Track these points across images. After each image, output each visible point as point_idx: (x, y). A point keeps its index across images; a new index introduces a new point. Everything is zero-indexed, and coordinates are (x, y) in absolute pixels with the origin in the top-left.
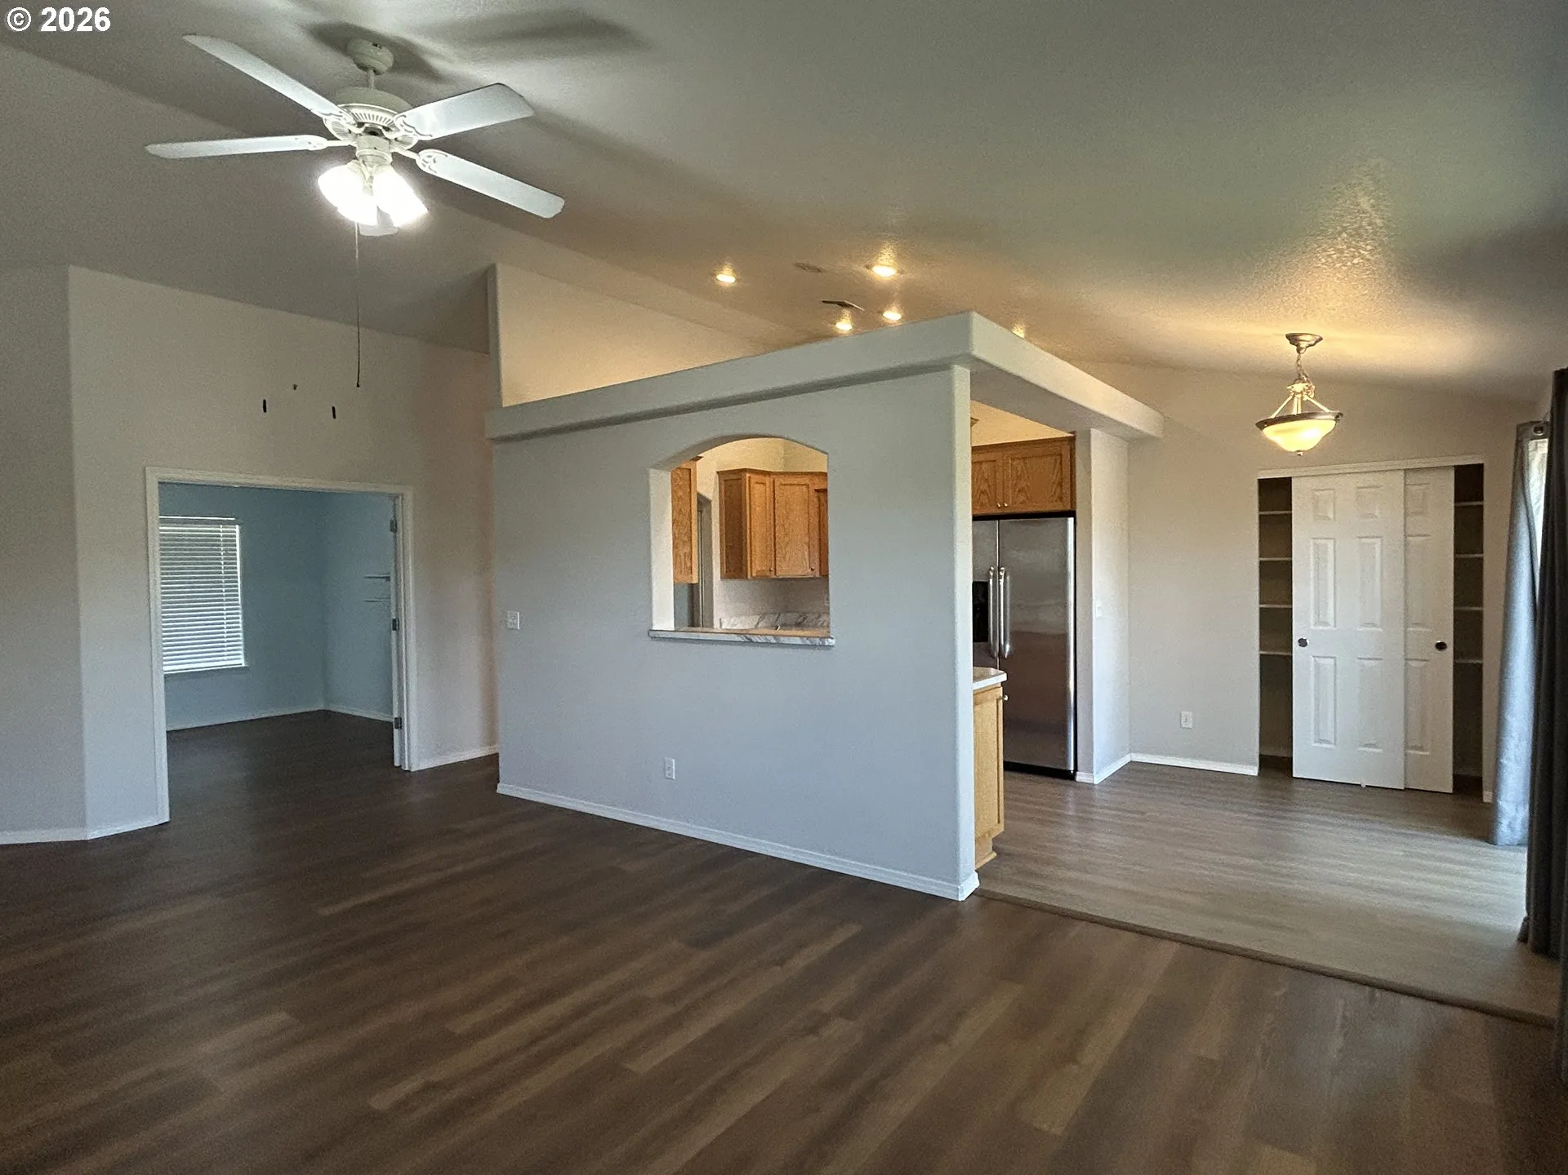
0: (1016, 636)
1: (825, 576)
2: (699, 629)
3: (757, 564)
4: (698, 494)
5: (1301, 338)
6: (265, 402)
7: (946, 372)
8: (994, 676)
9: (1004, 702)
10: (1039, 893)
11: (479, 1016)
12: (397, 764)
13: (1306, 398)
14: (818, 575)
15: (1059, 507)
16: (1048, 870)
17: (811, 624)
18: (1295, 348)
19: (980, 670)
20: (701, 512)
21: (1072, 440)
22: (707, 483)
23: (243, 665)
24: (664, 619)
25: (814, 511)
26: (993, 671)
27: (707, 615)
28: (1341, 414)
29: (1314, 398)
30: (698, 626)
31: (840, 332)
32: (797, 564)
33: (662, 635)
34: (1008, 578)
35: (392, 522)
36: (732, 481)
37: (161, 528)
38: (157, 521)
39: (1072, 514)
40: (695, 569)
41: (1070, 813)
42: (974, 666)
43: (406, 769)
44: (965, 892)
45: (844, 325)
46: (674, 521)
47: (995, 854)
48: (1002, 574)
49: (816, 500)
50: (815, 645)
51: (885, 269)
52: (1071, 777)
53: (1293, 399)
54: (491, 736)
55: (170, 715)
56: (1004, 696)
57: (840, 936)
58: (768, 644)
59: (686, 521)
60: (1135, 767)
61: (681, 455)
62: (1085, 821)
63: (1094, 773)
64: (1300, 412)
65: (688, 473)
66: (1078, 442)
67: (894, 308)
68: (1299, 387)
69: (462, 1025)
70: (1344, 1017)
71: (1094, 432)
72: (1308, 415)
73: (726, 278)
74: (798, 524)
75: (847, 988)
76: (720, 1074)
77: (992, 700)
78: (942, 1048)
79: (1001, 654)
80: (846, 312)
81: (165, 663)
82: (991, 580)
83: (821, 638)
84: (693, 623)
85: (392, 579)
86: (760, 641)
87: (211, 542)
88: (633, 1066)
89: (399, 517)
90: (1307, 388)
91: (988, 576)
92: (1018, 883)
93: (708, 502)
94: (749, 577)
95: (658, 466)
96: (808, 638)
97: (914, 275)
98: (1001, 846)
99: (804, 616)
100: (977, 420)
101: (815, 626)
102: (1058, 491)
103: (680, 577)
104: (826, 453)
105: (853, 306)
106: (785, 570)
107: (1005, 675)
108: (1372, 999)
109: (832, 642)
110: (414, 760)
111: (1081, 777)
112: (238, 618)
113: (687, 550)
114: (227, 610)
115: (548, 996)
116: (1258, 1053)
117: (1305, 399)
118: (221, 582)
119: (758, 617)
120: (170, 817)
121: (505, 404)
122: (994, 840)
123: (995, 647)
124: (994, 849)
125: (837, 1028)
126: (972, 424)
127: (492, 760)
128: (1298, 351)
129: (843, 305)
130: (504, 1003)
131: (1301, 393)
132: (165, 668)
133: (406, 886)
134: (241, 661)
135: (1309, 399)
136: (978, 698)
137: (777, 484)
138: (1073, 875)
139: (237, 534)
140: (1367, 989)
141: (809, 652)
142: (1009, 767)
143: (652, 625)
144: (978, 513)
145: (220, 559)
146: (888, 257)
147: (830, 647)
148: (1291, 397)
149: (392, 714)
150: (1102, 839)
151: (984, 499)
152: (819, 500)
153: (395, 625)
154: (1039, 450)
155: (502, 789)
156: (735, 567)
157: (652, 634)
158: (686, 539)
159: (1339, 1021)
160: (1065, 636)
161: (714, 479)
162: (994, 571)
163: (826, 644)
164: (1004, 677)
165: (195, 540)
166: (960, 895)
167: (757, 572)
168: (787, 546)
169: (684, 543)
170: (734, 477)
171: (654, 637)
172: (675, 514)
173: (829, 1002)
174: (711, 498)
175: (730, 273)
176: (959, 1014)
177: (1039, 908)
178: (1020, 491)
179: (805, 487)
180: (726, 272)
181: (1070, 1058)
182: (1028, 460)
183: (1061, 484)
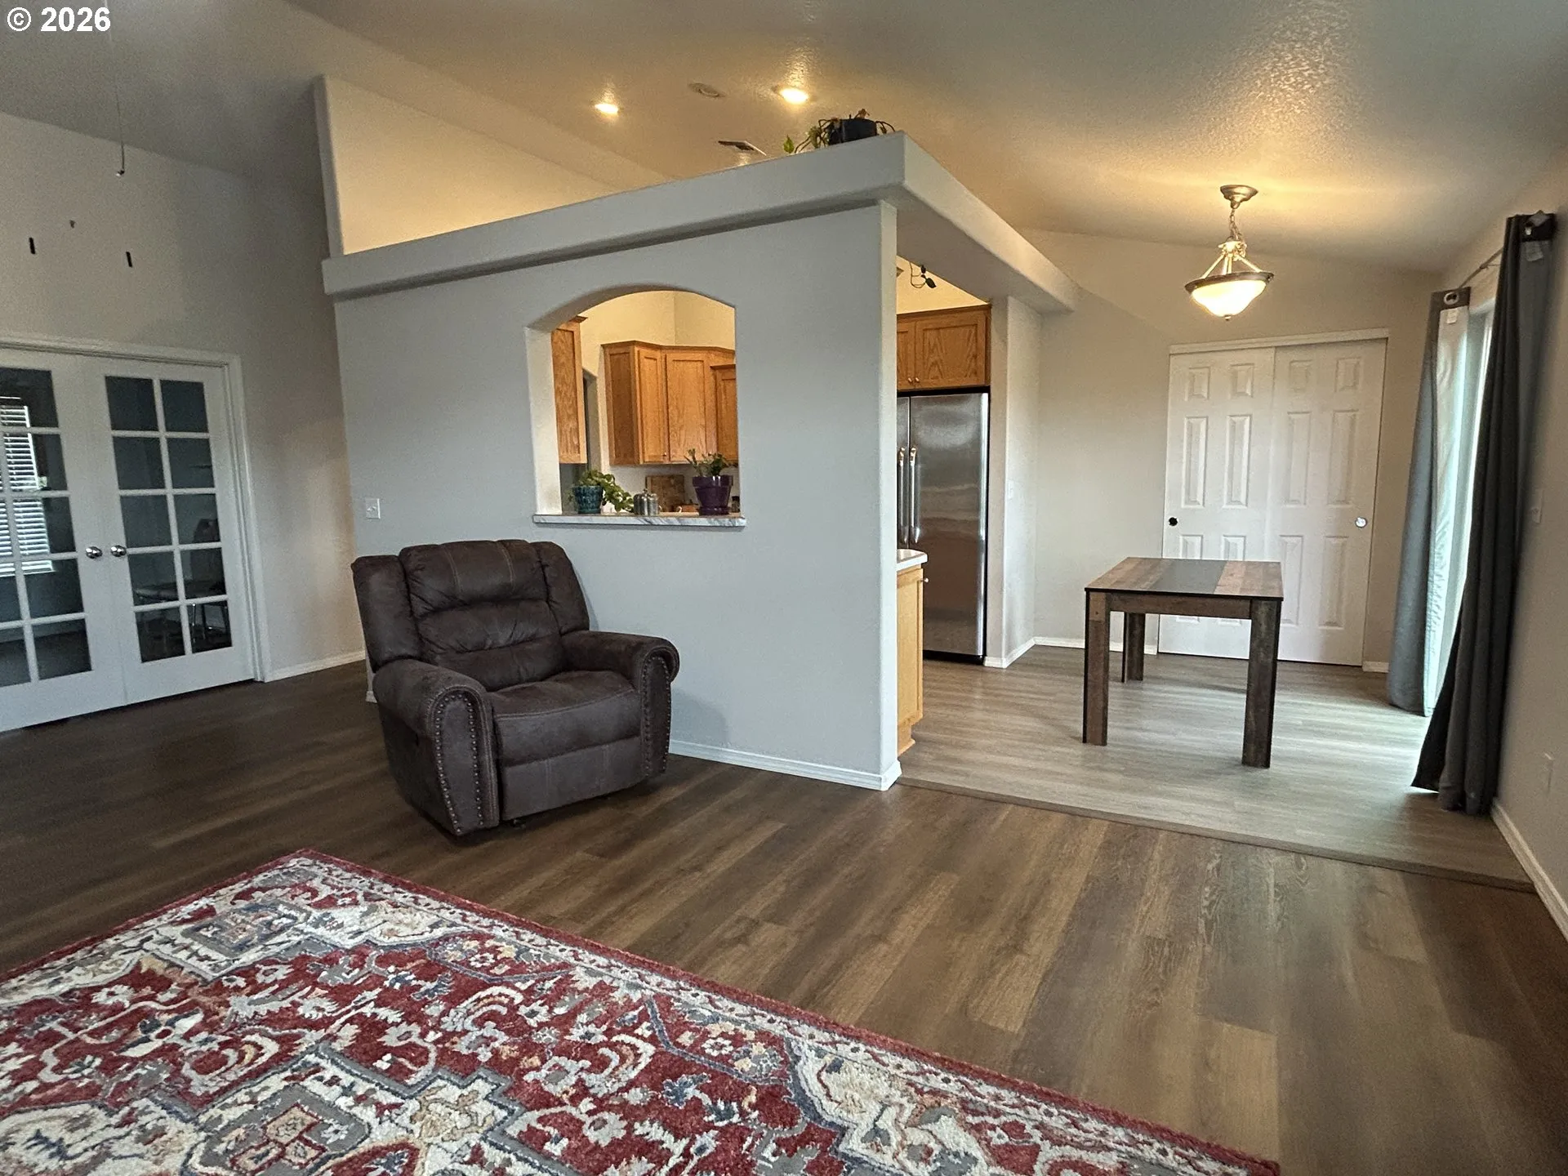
0: (927, 522)
3: (649, 448)
4: (583, 369)
5: (1236, 190)
6: (32, 241)
7: (872, 209)
8: (915, 557)
9: (924, 583)
10: (962, 779)
13: (1237, 258)
15: (973, 382)
16: (970, 755)
18: (1229, 202)
19: (904, 551)
20: (587, 387)
21: (990, 307)
22: (592, 361)
24: (550, 503)
25: (710, 391)
26: (915, 552)
28: (1272, 275)
29: (1246, 257)
33: (548, 521)
34: (919, 459)
36: (619, 355)
39: (987, 389)
40: (582, 449)
41: (977, 697)
42: (897, 548)
44: (887, 781)
46: (557, 391)
47: (915, 742)
48: (913, 455)
49: (712, 378)
50: (726, 527)
51: (795, 94)
52: (978, 661)
53: (1224, 259)
56: (924, 577)
58: (672, 525)
59: (571, 393)
60: (1038, 650)
61: (563, 309)
63: (1002, 658)
64: (1230, 272)
65: (570, 336)
66: (994, 312)
68: (1230, 245)
70: (1276, 885)
71: (1011, 299)
72: (1239, 273)
73: (606, 106)
74: (693, 404)
77: (914, 580)
78: (883, 948)
79: (912, 539)
82: (902, 463)
83: (729, 519)
86: (661, 523)
90: (1239, 247)
92: (942, 770)
93: (593, 378)
94: (642, 462)
95: (536, 326)
96: (715, 519)
97: (828, 100)
98: (919, 733)
102: (973, 364)
103: (566, 455)
104: (733, 306)
105: (752, 149)
106: (680, 455)
107: (925, 556)
108: (1299, 866)
109: (743, 522)
110: (268, 669)
111: (988, 662)
113: (572, 425)
116: (1202, 929)
117: (1235, 260)
121: (346, 253)
122: (914, 727)
123: (905, 532)
124: (914, 736)
125: (768, 934)
127: (359, 667)
128: (1232, 206)
129: (743, 147)
131: (1232, 252)
135: (1241, 259)
136: (902, 578)
137: (669, 359)
138: (994, 758)
139: (27, 417)
140: (1293, 856)
141: (723, 534)
142: (929, 655)
143: (535, 510)
146: (799, 76)
147: (741, 528)
148: (1222, 257)
152: (715, 378)
154: (953, 320)
155: (372, 697)
156: (625, 450)
157: (536, 519)
158: (570, 412)
159: (1272, 890)
161: (598, 350)
162: (904, 452)
163: (737, 524)
164: (924, 558)
166: (883, 784)
167: (649, 457)
168: (681, 428)
169: (569, 417)
170: (622, 350)
171: (538, 524)
172: (558, 385)
173: (756, 907)
174: (595, 374)
175: (611, 101)
176: (895, 910)
177: (965, 794)
178: (935, 364)
179: (699, 364)
180: (606, 99)
181: (1016, 948)
182: (941, 331)
183: (975, 357)
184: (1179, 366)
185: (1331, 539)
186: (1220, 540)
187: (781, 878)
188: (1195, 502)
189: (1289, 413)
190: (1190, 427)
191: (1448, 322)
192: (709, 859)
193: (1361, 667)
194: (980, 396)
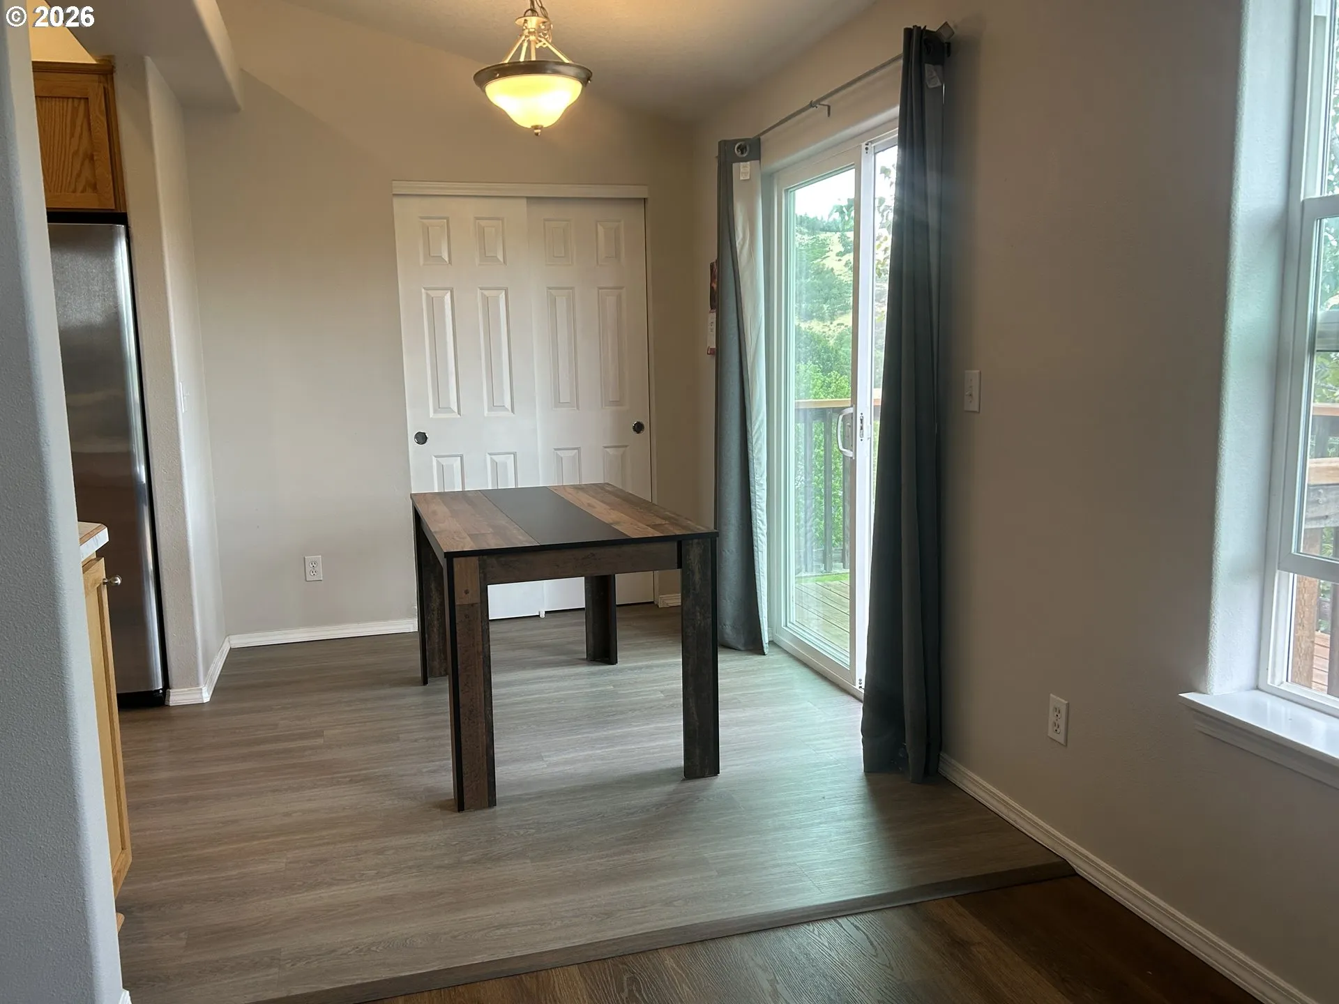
13: (543, 42)
39: (122, 218)
52: (161, 701)
63: (201, 685)
68: (533, 23)
135: (547, 45)
148: (523, 38)
164: (103, 538)
184: (407, 213)
185: (607, 449)
186: (485, 460)
188: (449, 410)
189: (549, 288)
190: (431, 301)
191: (741, 178)
193: (653, 602)
194: (114, 228)
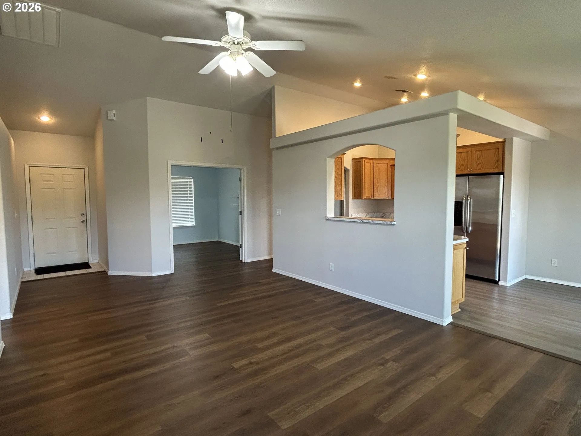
0: (474, 224)
1: (393, 199)
2: (343, 217)
3: (366, 193)
4: (345, 167)
6: (201, 138)
7: (446, 116)
8: (463, 239)
9: (467, 250)
10: (479, 326)
11: (266, 343)
12: (240, 260)
14: (390, 198)
15: (496, 171)
16: (483, 318)
17: (387, 217)
19: (457, 237)
20: (346, 174)
21: (505, 142)
22: (348, 163)
23: (195, 225)
24: (331, 213)
25: (389, 174)
26: (463, 237)
27: (347, 212)
30: (343, 216)
31: (402, 103)
32: (382, 194)
33: (330, 219)
34: (472, 200)
35: (240, 178)
36: (357, 162)
37: (172, 180)
38: (171, 178)
39: (503, 173)
40: (343, 196)
41: (495, 297)
42: (454, 235)
43: (244, 261)
44: (446, 323)
45: (404, 99)
46: (335, 177)
47: (460, 310)
48: (469, 198)
49: (390, 169)
50: (388, 224)
51: (421, 76)
52: (497, 282)
54: (270, 252)
55: (174, 240)
56: (467, 247)
57: (395, 333)
58: (369, 223)
59: (340, 177)
60: (528, 281)
61: (338, 152)
62: (502, 301)
63: (508, 282)
65: (341, 159)
66: (506, 144)
67: (426, 91)
69: (260, 345)
71: (515, 139)
73: (358, 84)
74: (383, 178)
75: (396, 351)
76: (348, 374)
77: (462, 248)
78: (433, 378)
79: (467, 231)
80: (406, 94)
81: (173, 223)
82: (464, 201)
83: (390, 221)
84: (342, 214)
85: (240, 197)
86: (366, 222)
87: (185, 185)
88: (317, 367)
89: (242, 176)
91: (463, 199)
92: (469, 322)
93: (349, 170)
94: (363, 198)
95: (330, 157)
96: (385, 221)
97: (435, 77)
98: (463, 306)
99: (384, 213)
100: (460, 135)
101: (388, 218)
102: (497, 164)
103: (337, 197)
104: (394, 150)
105: (408, 92)
106: (377, 196)
107: (468, 239)
109: (395, 223)
110: (246, 259)
111: (501, 283)
112: (193, 210)
113: (340, 188)
114: (190, 207)
115: (289, 340)
118: (188, 198)
119: (366, 214)
120: (174, 271)
121: (277, 136)
122: (460, 304)
123: (465, 229)
124: (460, 308)
125: (391, 365)
126: (457, 137)
127: (271, 260)
129: (404, 91)
130: (274, 340)
132: (173, 225)
133: (243, 299)
134: (193, 224)
136: (455, 247)
137: (375, 163)
138: (495, 321)
139: (193, 182)
141: (386, 226)
142: (467, 276)
143: (326, 215)
144: (459, 173)
145: (188, 190)
146: (424, 71)
147: (394, 225)
149: (239, 243)
150: (510, 308)
151: (462, 168)
152: (392, 169)
153: (241, 213)
154: (488, 147)
155: (274, 270)
156: (358, 195)
157: (326, 218)
158: (339, 184)
160: (496, 225)
161: (351, 161)
162: (465, 197)
163: (392, 224)
164: (467, 240)
165: (181, 184)
166: (444, 323)
167: (366, 197)
168: (378, 186)
169: (339, 185)
170: (359, 161)
171: (327, 220)
172: (336, 174)
173: (389, 355)
174: (349, 169)
175: (359, 82)
176: (441, 367)
177: (478, 332)
178: (479, 164)
179: (386, 164)
180: (357, 82)
181: (488, 390)
182: (483, 151)
183: (498, 161)
187: (399, 348)
192: (375, 337)
194: (500, 176)
